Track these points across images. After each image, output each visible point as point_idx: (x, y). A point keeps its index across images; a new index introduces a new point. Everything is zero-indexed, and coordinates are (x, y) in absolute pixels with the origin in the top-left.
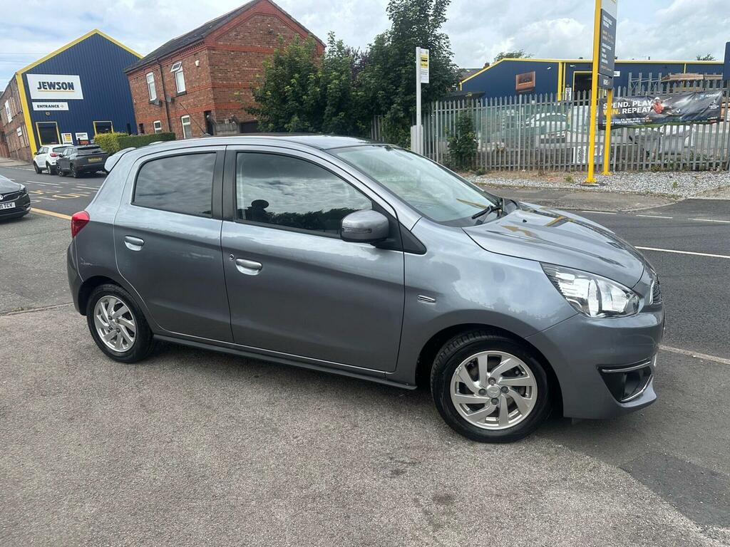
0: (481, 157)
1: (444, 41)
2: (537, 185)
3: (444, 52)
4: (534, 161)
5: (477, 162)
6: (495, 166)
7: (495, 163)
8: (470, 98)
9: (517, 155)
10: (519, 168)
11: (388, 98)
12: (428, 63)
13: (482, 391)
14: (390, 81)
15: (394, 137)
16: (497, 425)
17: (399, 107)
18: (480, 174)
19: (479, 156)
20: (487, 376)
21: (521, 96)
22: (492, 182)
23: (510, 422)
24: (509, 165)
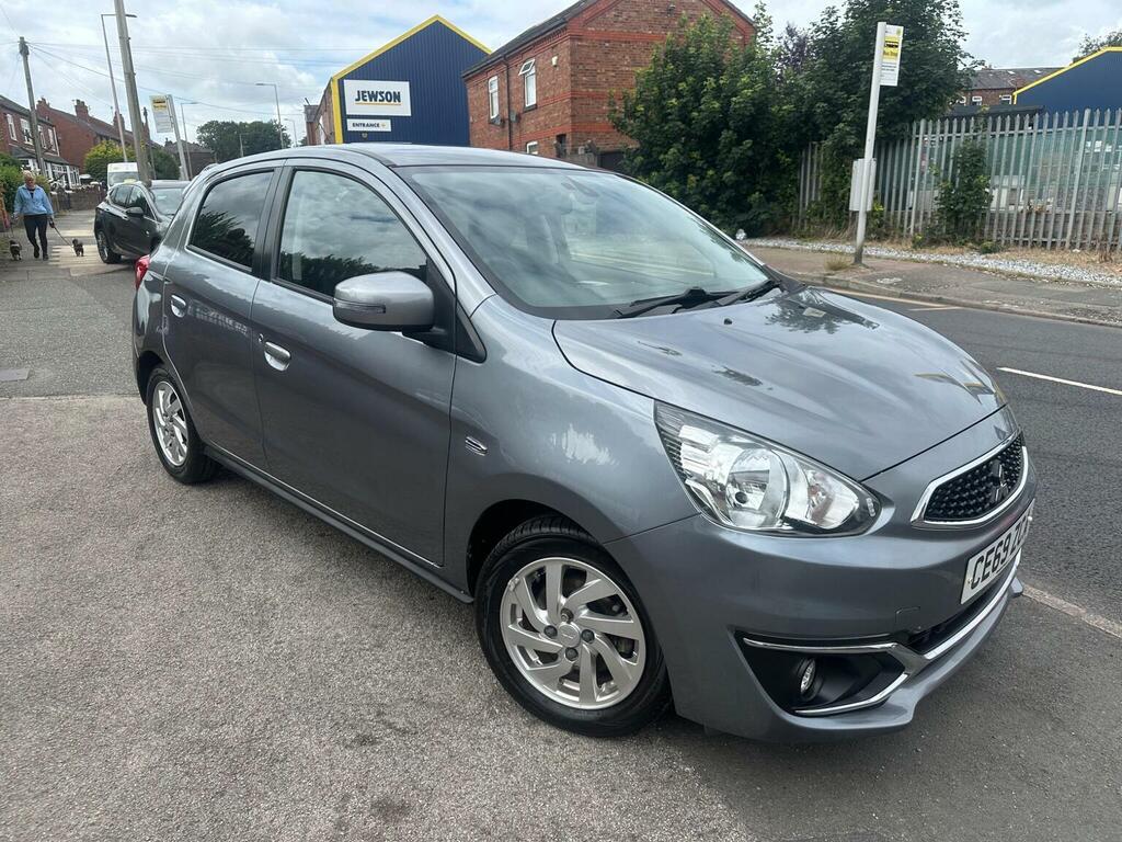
0: (996, 221)
1: (948, 12)
2: (1087, 278)
3: (948, 33)
4: (1100, 233)
5: (987, 229)
6: (1021, 238)
7: (1022, 233)
8: (986, 115)
9: (1066, 221)
10: (1067, 245)
11: (833, 113)
12: (899, 51)
13: (551, 631)
14: (841, 85)
15: (837, 179)
16: (577, 699)
17: (848, 129)
18: (987, 251)
19: (992, 219)
20: (558, 604)
21: (1087, 112)
22: (1001, 267)
23: (599, 699)
24: (1049, 240)
